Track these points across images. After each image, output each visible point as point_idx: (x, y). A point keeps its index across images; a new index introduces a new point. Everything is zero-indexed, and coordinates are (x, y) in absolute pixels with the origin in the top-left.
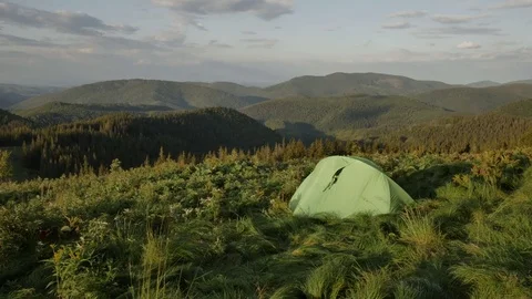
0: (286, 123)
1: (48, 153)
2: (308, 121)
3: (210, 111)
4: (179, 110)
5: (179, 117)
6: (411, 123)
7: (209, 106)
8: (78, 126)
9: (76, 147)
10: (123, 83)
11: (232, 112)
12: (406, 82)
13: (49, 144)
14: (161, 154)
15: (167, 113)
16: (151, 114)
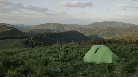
0: (90, 35)
1: (30, 41)
2: (96, 34)
3: (70, 31)
4: (63, 31)
5: (62, 33)
6: (125, 35)
7: (70, 30)
8: (38, 35)
9: (37, 40)
10: (49, 24)
11: (76, 32)
12: (124, 24)
13: (31, 39)
14: (57, 42)
15: (60, 32)
16: (55, 32)
